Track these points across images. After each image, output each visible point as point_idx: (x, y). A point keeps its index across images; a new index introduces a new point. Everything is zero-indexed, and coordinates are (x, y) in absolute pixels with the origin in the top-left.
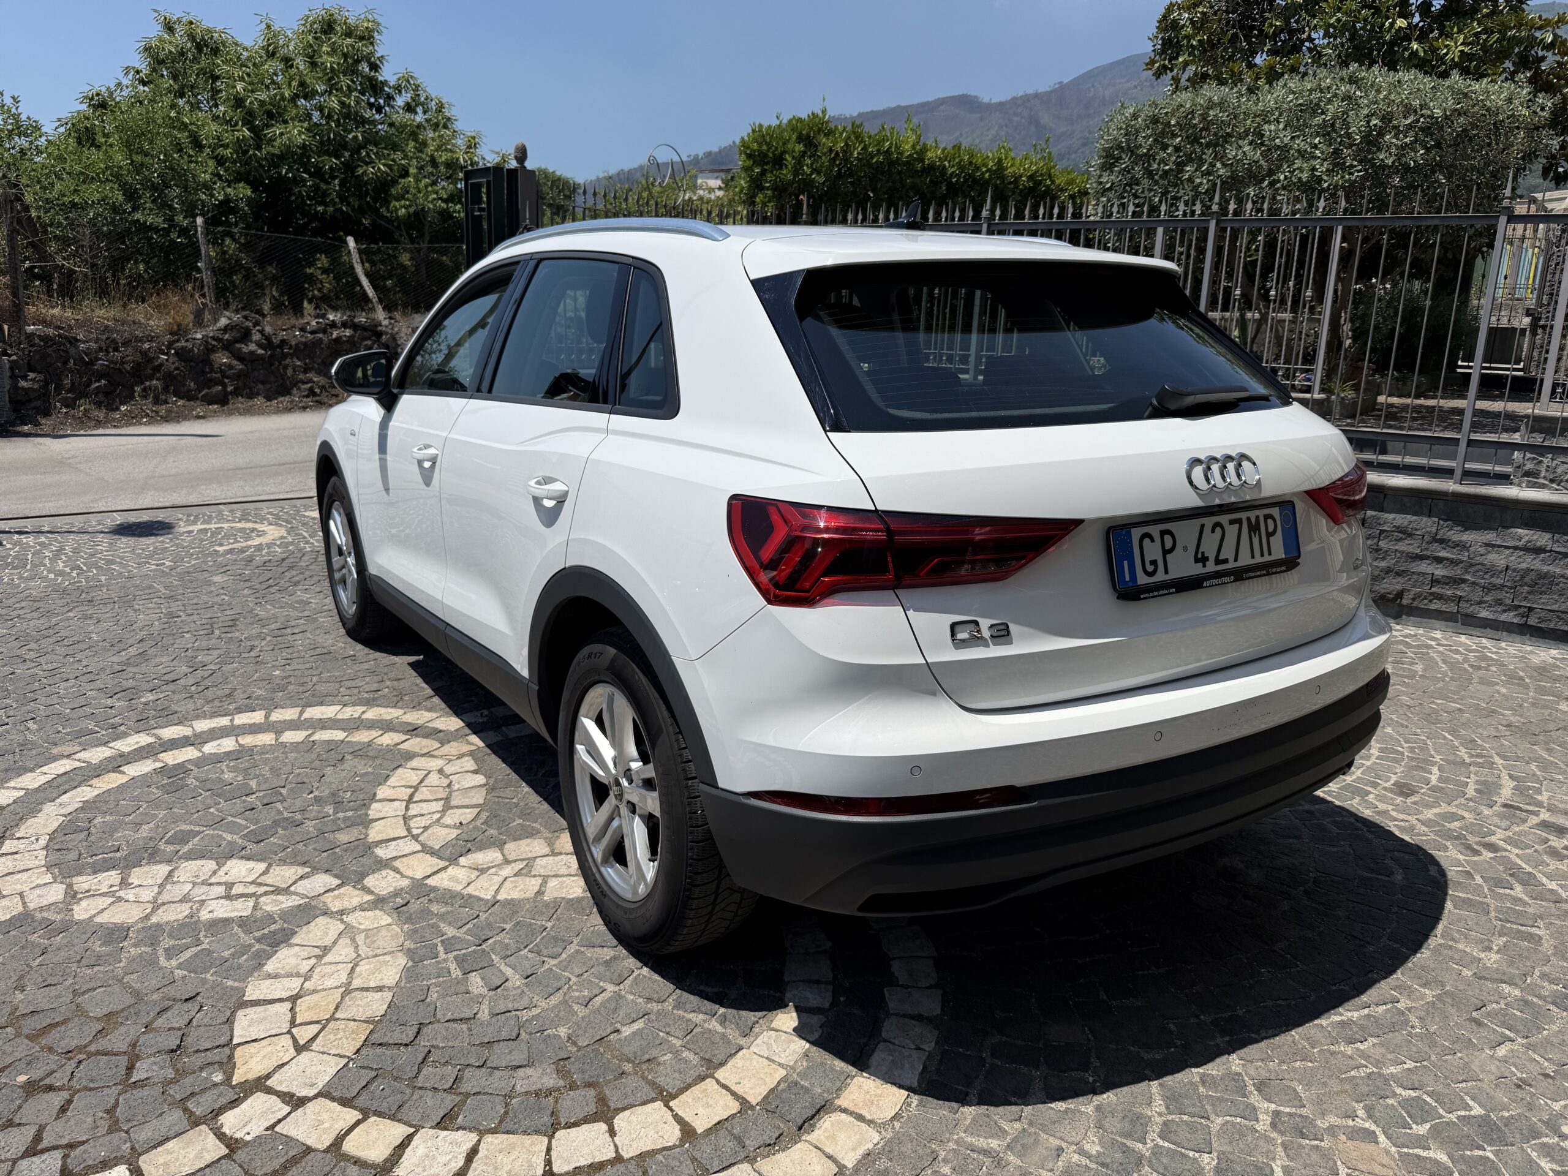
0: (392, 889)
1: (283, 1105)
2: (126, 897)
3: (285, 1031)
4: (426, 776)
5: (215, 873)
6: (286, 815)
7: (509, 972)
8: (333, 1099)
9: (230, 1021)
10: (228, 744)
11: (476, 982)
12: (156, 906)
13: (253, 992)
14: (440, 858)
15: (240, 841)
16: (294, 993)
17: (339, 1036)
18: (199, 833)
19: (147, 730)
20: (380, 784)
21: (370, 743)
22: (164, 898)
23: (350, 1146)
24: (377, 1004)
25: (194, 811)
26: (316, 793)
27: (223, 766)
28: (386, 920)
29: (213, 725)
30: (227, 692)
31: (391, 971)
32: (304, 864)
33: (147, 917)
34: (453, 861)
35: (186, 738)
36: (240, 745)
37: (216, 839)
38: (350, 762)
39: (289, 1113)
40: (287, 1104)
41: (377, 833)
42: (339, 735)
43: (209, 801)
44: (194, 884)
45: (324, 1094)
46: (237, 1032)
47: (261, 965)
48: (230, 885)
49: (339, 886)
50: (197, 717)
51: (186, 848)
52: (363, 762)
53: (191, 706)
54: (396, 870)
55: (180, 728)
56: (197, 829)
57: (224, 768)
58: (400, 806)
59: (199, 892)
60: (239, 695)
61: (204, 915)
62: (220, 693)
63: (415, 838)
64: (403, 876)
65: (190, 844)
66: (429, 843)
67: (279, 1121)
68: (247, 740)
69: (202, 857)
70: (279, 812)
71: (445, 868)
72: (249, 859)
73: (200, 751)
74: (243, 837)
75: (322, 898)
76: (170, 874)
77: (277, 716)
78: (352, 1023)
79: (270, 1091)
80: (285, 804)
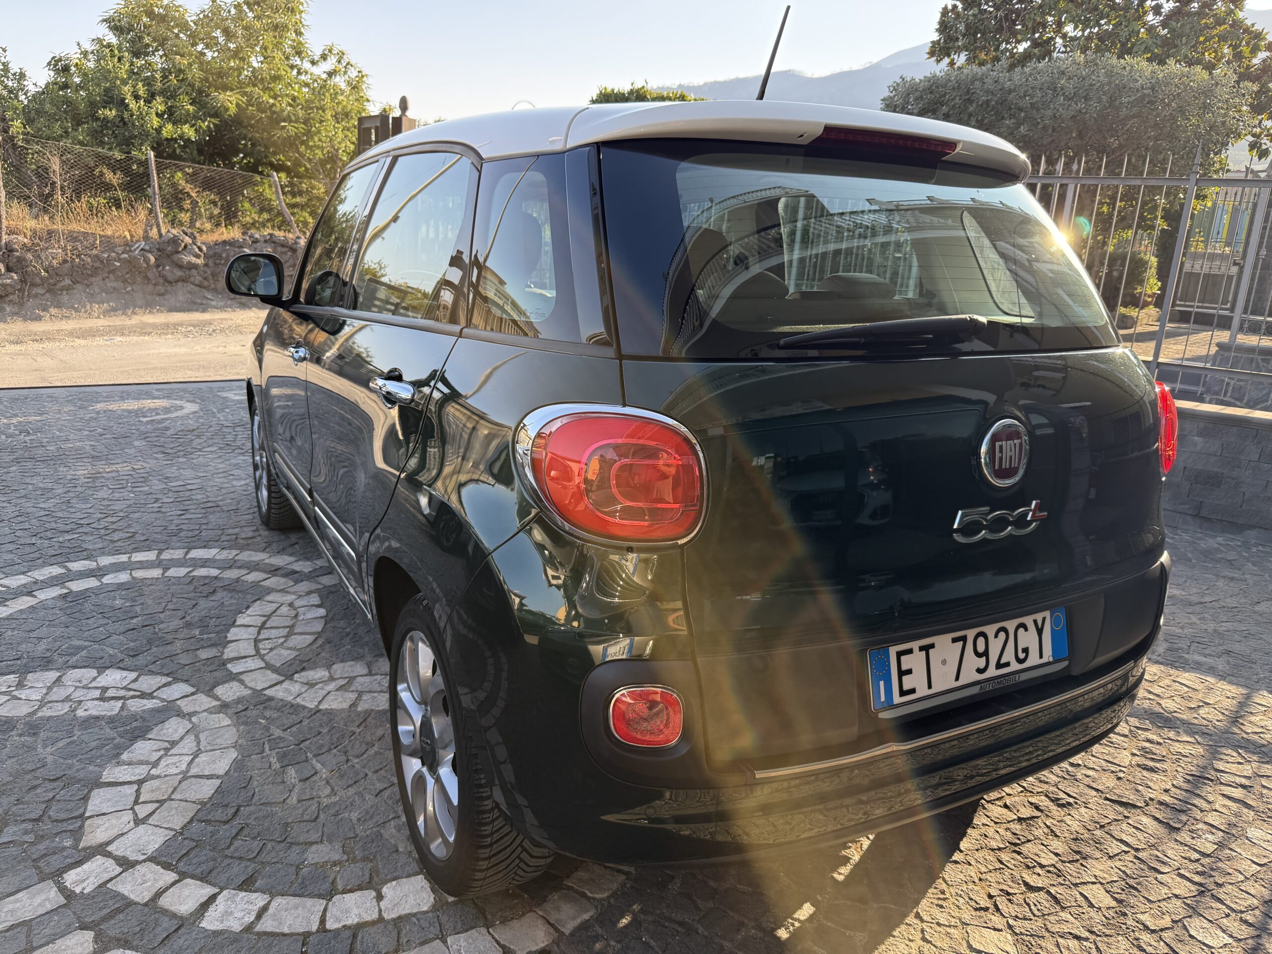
0: (235, 697)
1: (117, 867)
2: (20, 696)
3: (129, 807)
4: (278, 608)
5: (94, 679)
6: (161, 635)
7: (318, 766)
8: (158, 864)
9: (86, 799)
10: (124, 577)
11: (292, 774)
12: (43, 703)
13: (108, 775)
14: (279, 674)
15: (119, 655)
16: (142, 777)
17: (172, 813)
18: (86, 647)
19: (60, 563)
20: (241, 613)
21: (238, 580)
22: (50, 697)
23: (165, 902)
24: (207, 789)
25: (86, 629)
26: (188, 618)
27: (116, 594)
28: (227, 721)
29: (113, 561)
31: (222, 764)
32: (167, 675)
33: (33, 713)
34: (290, 677)
35: (91, 570)
36: (133, 578)
37: (100, 653)
38: (220, 594)
39: (121, 873)
40: (120, 865)
41: (231, 651)
42: (214, 572)
43: (100, 622)
44: (77, 687)
45: (151, 859)
46: (89, 807)
47: (119, 755)
48: (105, 689)
49: (193, 694)
50: (103, 554)
51: (74, 659)
52: (230, 595)
53: (99, 545)
54: (242, 682)
55: (87, 562)
56: (86, 643)
58: (254, 631)
59: (78, 695)
60: (139, 538)
61: (80, 713)
63: (262, 657)
64: (246, 687)
65: (78, 656)
66: (272, 662)
67: (111, 879)
68: (139, 574)
69: (86, 667)
70: (155, 633)
71: (281, 682)
72: (124, 669)
73: (100, 581)
74: (123, 651)
75: (178, 702)
76: (58, 679)
77: (167, 555)
78: (184, 803)
79: (109, 855)
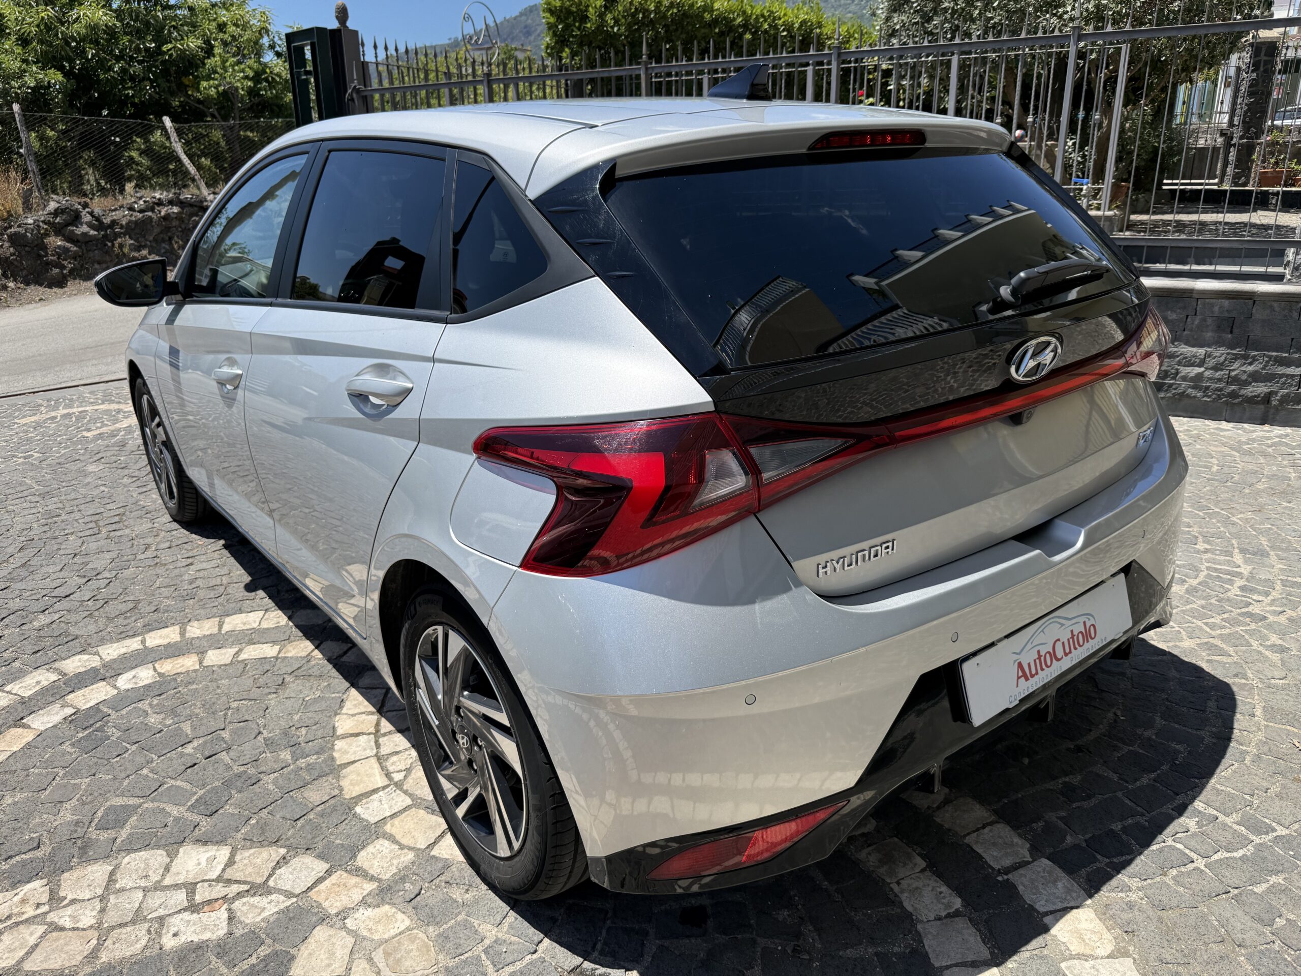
0: (394, 870)
2: (61, 922)
5: (167, 869)
6: (237, 769)
10: (145, 675)
12: (103, 932)
15: (188, 815)
18: (135, 809)
19: (48, 664)
20: (336, 714)
21: (309, 658)
22: (112, 918)
25: (123, 775)
26: (265, 733)
27: (144, 705)
28: (402, 920)
29: (123, 651)
30: (131, 605)
32: (276, 843)
33: (94, 954)
35: (94, 670)
36: (159, 674)
37: (160, 817)
38: (294, 687)
41: (352, 785)
42: (272, 650)
43: (140, 760)
44: (145, 890)
48: (191, 888)
49: (328, 873)
50: (102, 642)
51: (124, 834)
53: (92, 628)
54: (392, 838)
55: (85, 657)
56: (133, 801)
57: (147, 708)
58: (367, 743)
59: (153, 905)
60: (145, 608)
61: (168, 943)
62: (123, 607)
63: (401, 787)
64: (402, 846)
65: (128, 826)
68: (167, 667)
69: (146, 846)
70: (228, 768)
72: (205, 843)
73: (115, 687)
74: (191, 809)
75: (311, 895)
76: (111, 879)
77: (195, 630)
80: (232, 753)
